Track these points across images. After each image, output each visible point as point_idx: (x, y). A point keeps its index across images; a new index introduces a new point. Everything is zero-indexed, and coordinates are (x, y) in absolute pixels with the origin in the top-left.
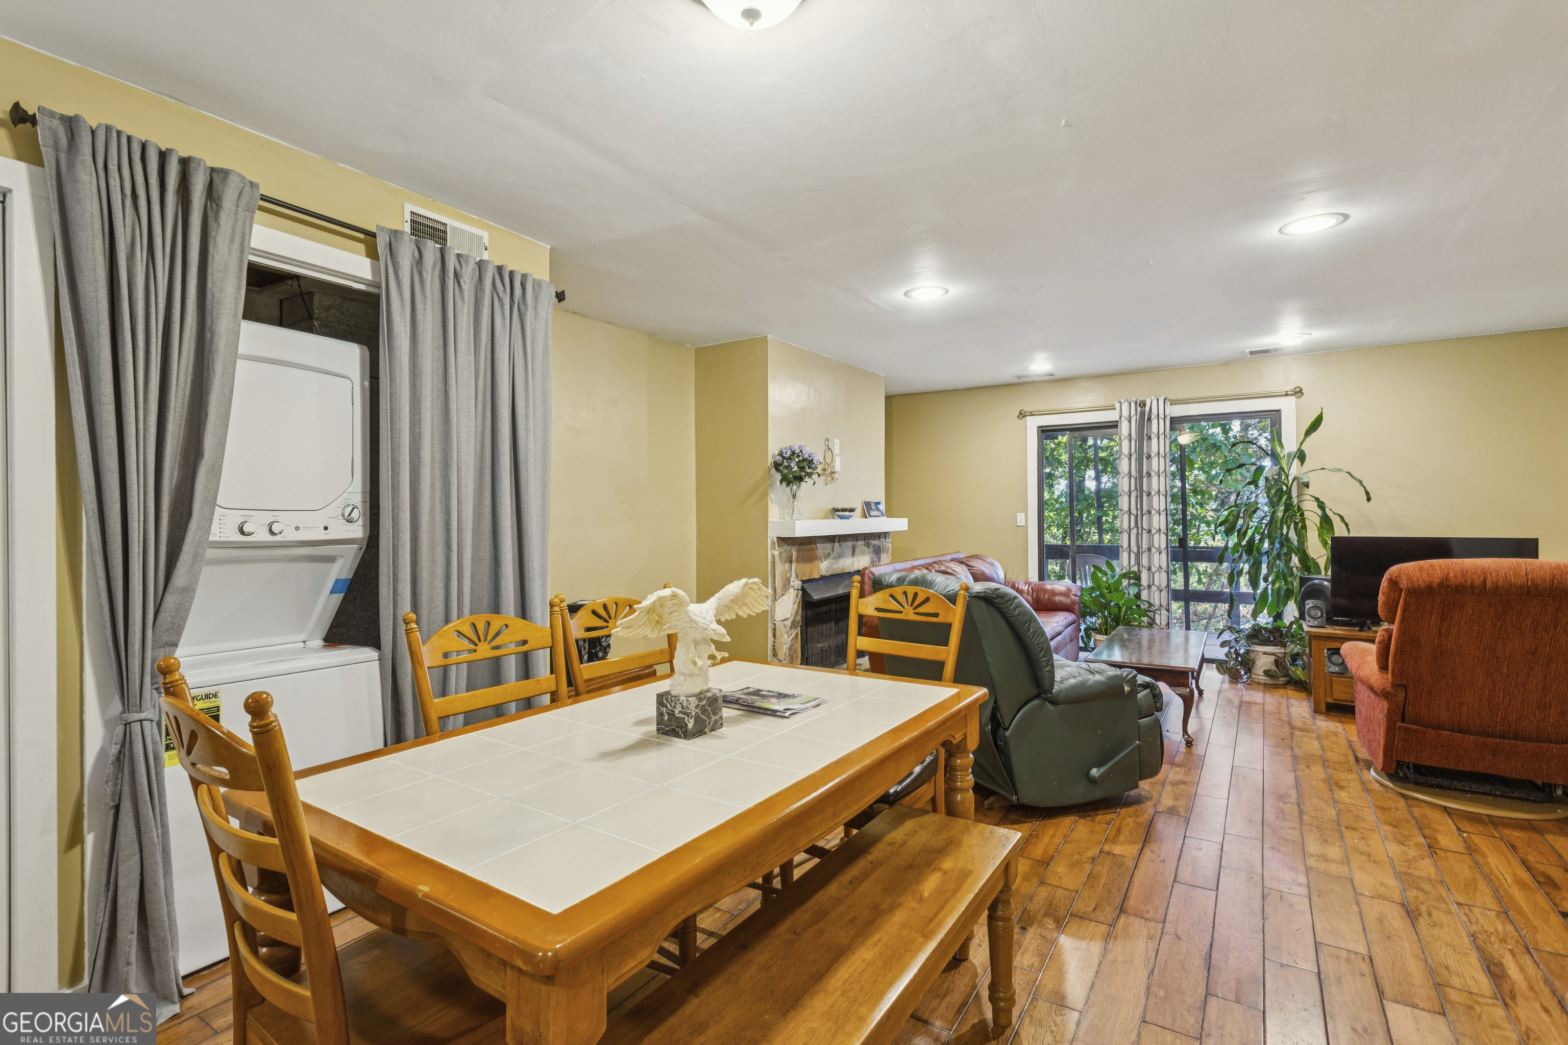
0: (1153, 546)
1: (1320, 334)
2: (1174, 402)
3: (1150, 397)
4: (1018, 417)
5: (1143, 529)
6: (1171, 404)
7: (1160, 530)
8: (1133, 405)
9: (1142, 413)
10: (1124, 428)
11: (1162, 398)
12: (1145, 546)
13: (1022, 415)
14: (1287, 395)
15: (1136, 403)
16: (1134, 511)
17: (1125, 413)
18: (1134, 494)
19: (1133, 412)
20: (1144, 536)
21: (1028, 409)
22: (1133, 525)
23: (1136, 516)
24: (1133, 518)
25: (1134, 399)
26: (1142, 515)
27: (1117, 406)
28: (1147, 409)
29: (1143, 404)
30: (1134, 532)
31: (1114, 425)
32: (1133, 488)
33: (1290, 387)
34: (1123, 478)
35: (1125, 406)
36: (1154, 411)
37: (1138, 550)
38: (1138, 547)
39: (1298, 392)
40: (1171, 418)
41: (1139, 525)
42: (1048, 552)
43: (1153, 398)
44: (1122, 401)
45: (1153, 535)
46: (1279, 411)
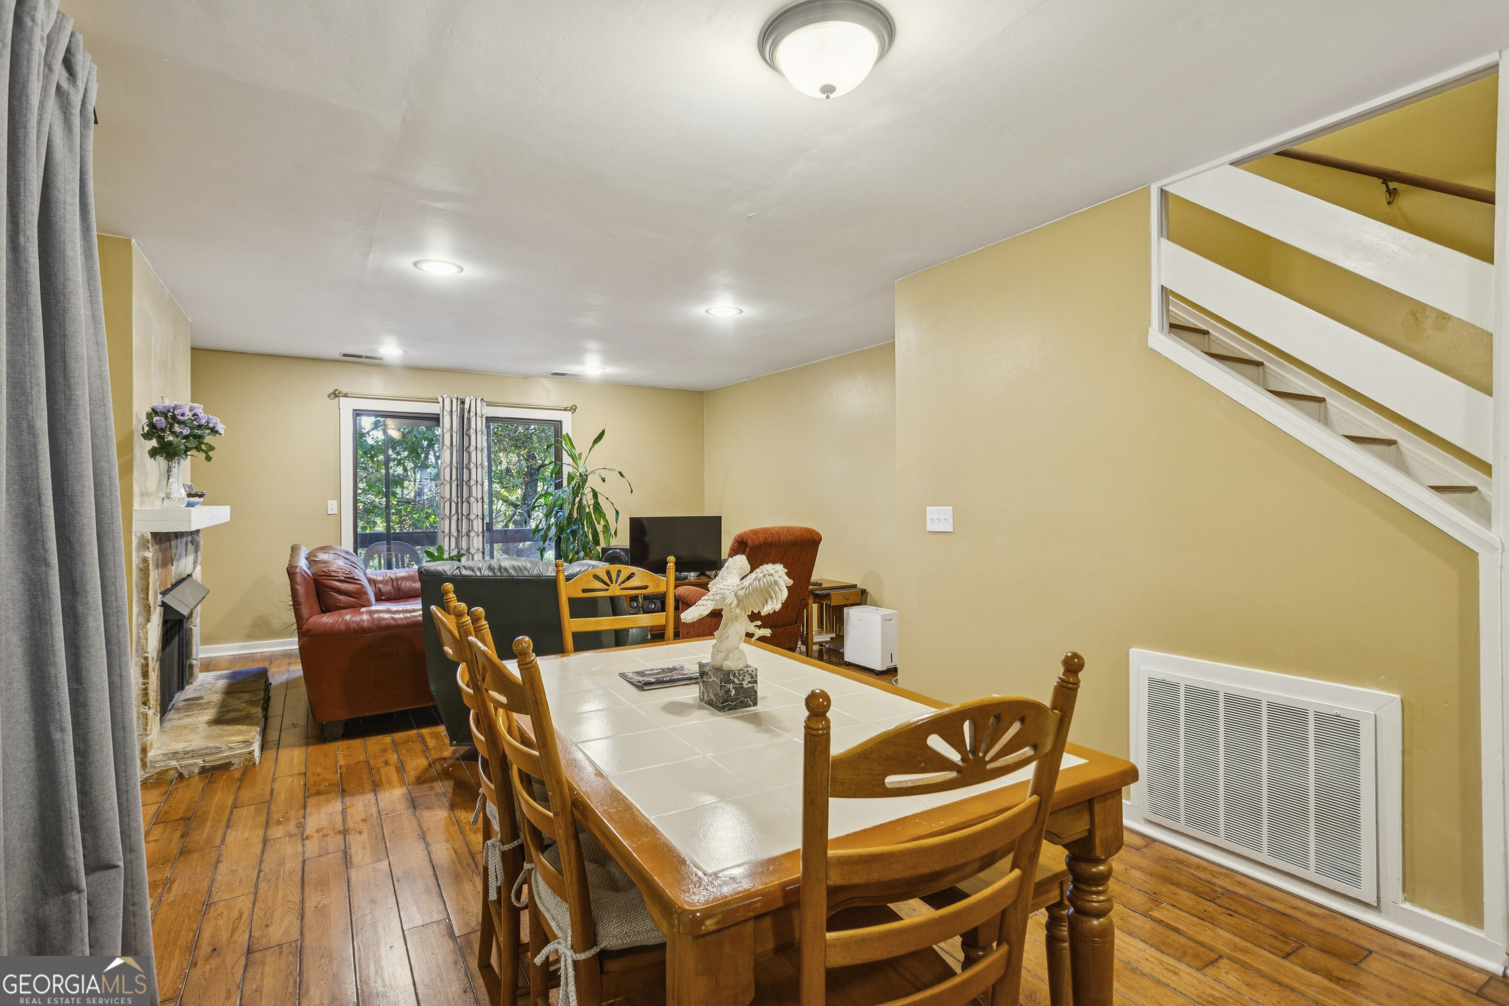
0: (473, 529)
2: (490, 404)
3: (470, 397)
4: (329, 396)
5: (462, 514)
6: (487, 405)
7: (478, 516)
8: (454, 401)
9: (462, 410)
10: (446, 421)
11: (480, 398)
12: (464, 531)
13: (335, 395)
14: (565, 410)
15: (457, 399)
16: (454, 498)
17: (447, 407)
18: (454, 484)
19: (454, 409)
20: (464, 521)
21: (344, 390)
22: (453, 511)
23: (457, 504)
24: (454, 505)
25: (456, 396)
26: (462, 503)
27: (440, 400)
28: (467, 406)
29: (463, 403)
30: (454, 518)
31: (435, 419)
32: (454, 477)
33: (574, 405)
34: (446, 470)
35: (447, 402)
36: (473, 409)
37: (458, 535)
38: (458, 531)
39: (573, 409)
40: (486, 417)
41: (460, 512)
42: (363, 541)
43: (472, 397)
44: (445, 396)
45: (472, 521)
46: (561, 422)
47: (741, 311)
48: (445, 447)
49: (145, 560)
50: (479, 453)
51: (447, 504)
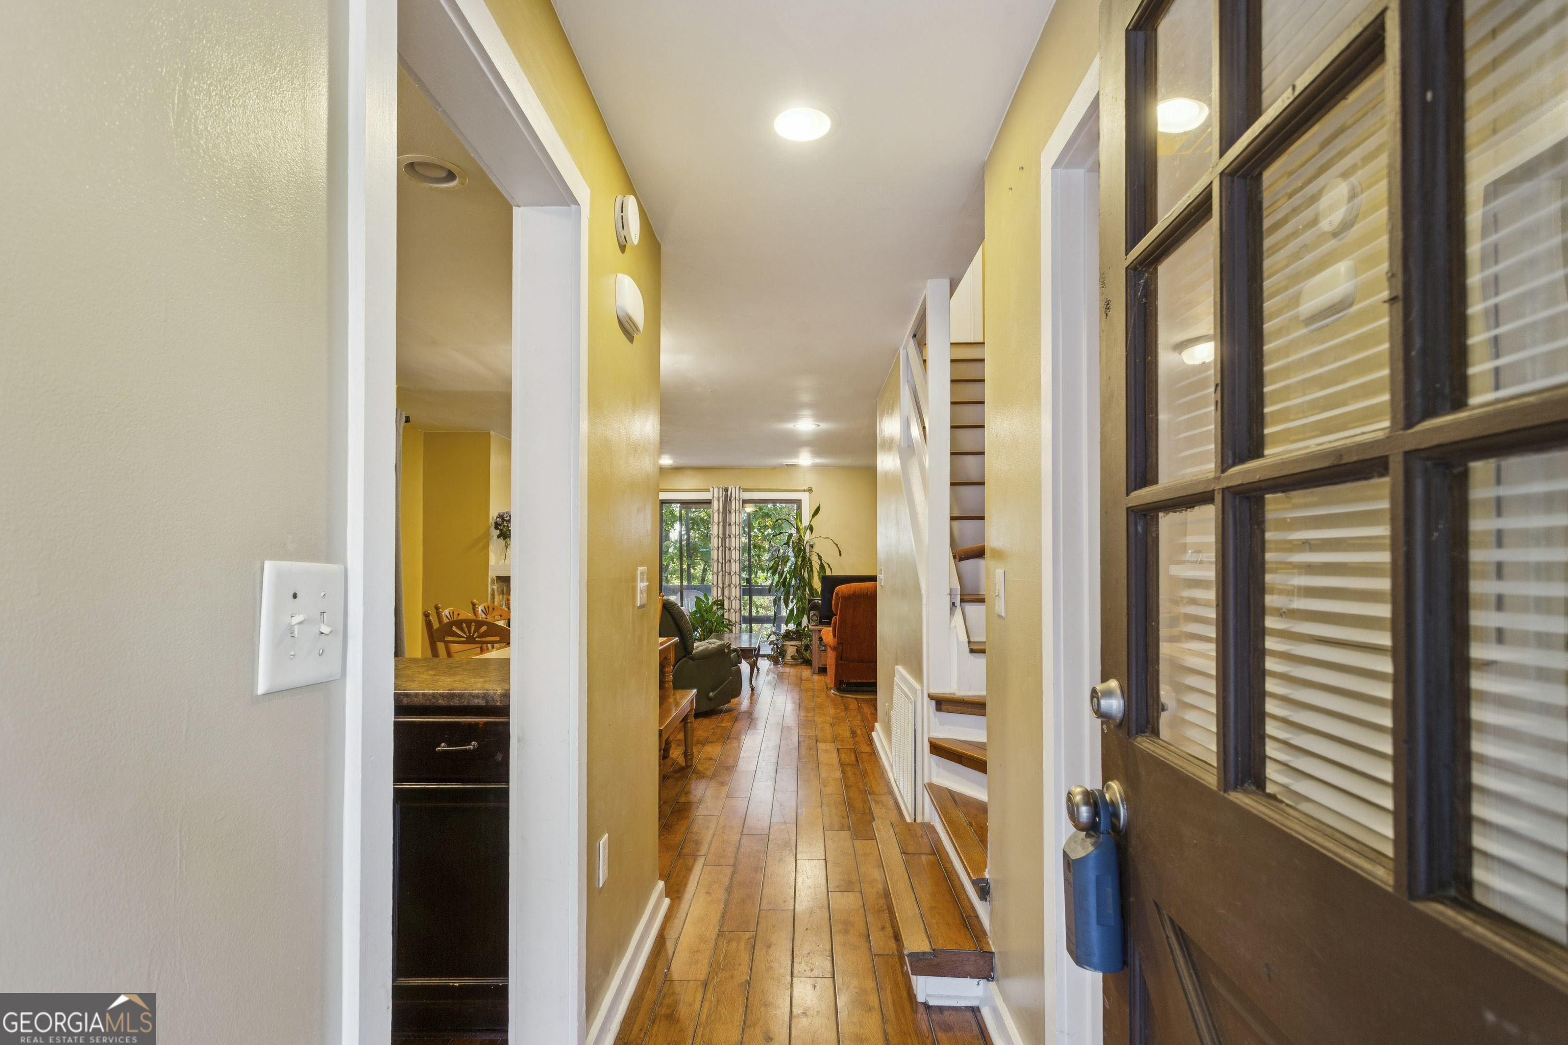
0: (732, 583)
1: (818, 461)
2: (745, 490)
3: (731, 486)
5: (726, 572)
6: (743, 491)
7: (736, 572)
8: (721, 490)
9: (726, 496)
10: (715, 504)
11: (738, 487)
12: (727, 583)
14: (804, 491)
15: (723, 489)
16: (720, 560)
17: (716, 495)
18: (720, 549)
19: (721, 495)
20: (726, 576)
22: (720, 570)
23: (722, 564)
24: (720, 564)
25: (721, 486)
26: (725, 563)
27: (711, 490)
28: (729, 493)
29: (726, 490)
30: (720, 574)
31: (708, 502)
32: (720, 545)
33: (806, 487)
34: (714, 538)
35: (716, 490)
36: (733, 495)
37: (723, 586)
38: (723, 584)
39: (810, 490)
40: (743, 500)
41: (724, 570)
43: (733, 486)
44: (714, 487)
45: (732, 576)
46: (800, 500)
48: (714, 523)
49: (493, 590)
50: (737, 527)
51: (716, 564)
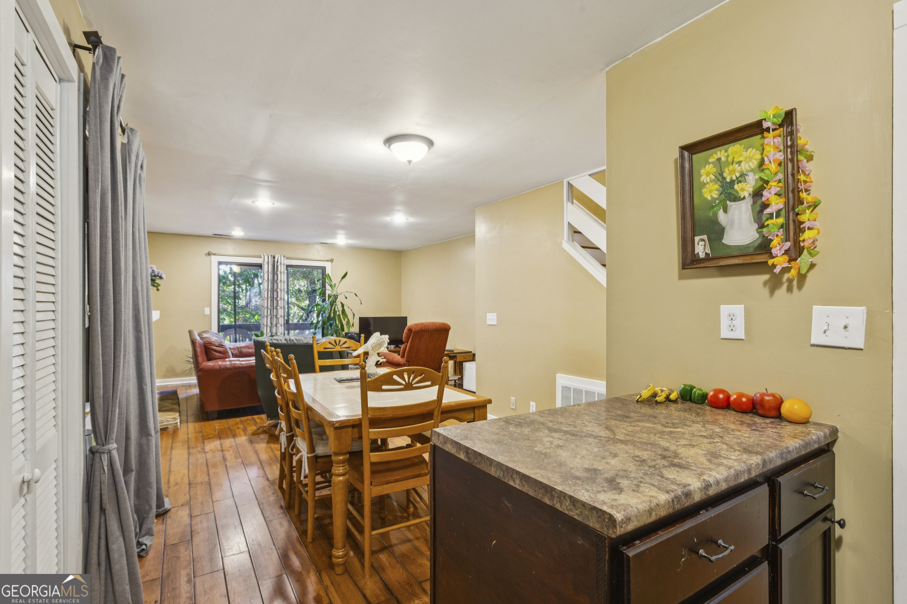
0: (279, 323)
1: (353, 241)
2: (288, 258)
3: (277, 255)
4: (206, 255)
5: (273, 315)
6: (286, 259)
7: (281, 316)
8: (270, 257)
9: (274, 262)
10: (265, 267)
11: (283, 255)
12: (274, 323)
13: (209, 254)
14: (328, 261)
16: (269, 307)
17: (266, 260)
18: (269, 300)
19: (270, 261)
20: (274, 319)
21: (214, 252)
22: (269, 314)
23: (271, 310)
24: (269, 310)
25: (271, 255)
26: (273, 309)
27: (263, 256)
28: (276, 260)
29: (274, 258)
30: (269, 317)
31: (260, 266)
32: (269, 296)
33: (329, 259)
34: (265, 291)
35: (266, 258)
36: (279, 261)
37: (271, 326)
38: (271, 324)
39: (332, 261)
40: (286, 265)
41: (272, 314)
42: (222, 328)
43: (279, 255)
44: (265, 254)
45: (279, 319)
46: (325, 267)
47: (408, 219)
48: (265, 281)
50: (282, 283)
51: (266, 310)
